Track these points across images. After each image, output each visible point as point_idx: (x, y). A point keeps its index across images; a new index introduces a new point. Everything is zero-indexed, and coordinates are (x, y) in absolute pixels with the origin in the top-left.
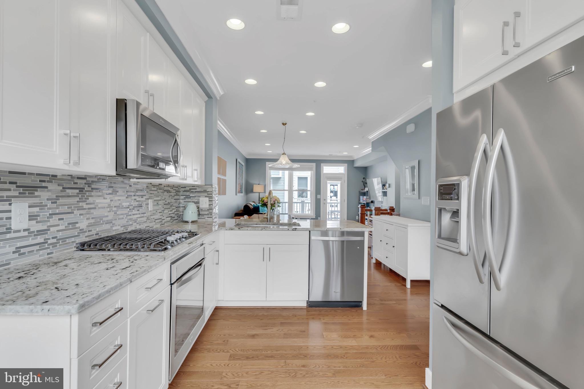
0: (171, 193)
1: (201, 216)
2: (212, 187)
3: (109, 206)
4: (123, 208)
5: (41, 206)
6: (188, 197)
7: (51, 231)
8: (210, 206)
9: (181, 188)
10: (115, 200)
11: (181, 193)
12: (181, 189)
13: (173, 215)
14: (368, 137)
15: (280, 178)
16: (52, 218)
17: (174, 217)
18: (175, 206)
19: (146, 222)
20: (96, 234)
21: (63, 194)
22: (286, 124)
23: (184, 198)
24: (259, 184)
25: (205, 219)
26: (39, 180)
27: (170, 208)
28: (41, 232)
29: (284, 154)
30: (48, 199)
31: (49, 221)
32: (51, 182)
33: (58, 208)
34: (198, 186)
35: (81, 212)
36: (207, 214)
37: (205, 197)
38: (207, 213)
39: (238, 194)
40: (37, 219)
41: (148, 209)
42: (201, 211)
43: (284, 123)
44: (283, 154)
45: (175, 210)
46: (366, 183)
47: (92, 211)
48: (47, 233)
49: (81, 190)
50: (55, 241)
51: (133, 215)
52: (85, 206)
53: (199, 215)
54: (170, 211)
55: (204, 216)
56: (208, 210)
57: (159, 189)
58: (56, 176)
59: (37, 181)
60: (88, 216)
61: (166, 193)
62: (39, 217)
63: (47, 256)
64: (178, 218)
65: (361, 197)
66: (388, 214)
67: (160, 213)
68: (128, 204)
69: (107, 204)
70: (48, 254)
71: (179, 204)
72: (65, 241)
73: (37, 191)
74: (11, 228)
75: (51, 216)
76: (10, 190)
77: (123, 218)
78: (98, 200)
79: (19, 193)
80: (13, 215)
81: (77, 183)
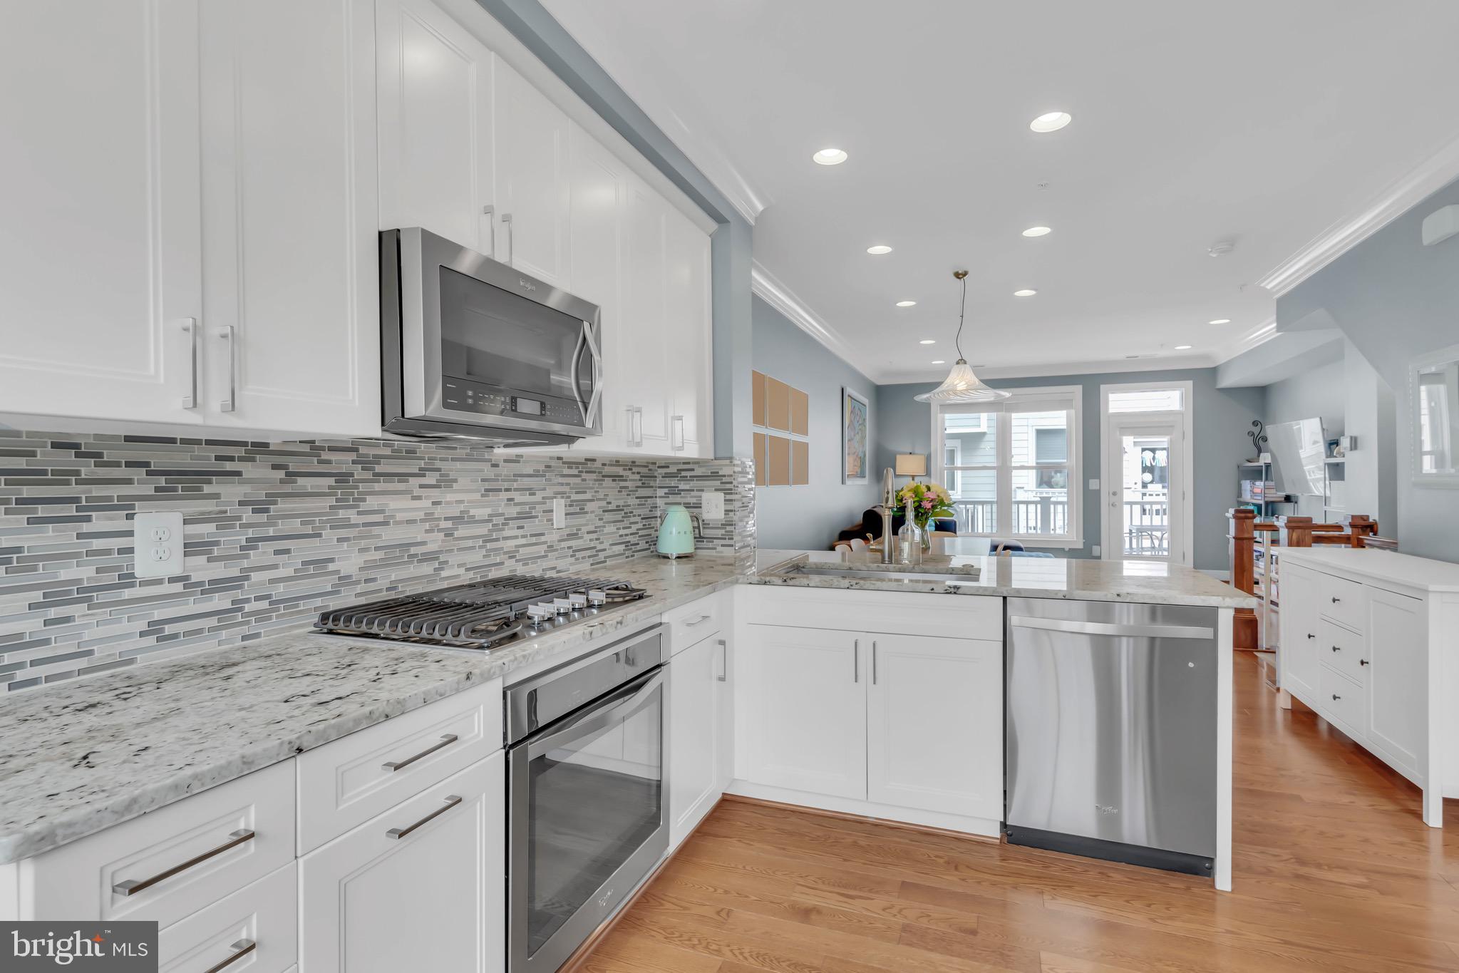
0: (626, 480)
1: (707, 542)
2: (731, 462)
3: (429, 517)
4: (473, 521)
5: (223, 521)
6: (674, 491)
7: (253, 580)
8: (728, 514)
9: (659, 467)
10: (448, 503)
11: (658, 482)
12: (656, 470)
13: (633, 539)
14: (1262, 285)
15: (984, 434)
16: (256, 548)
17: (638, 544)
18: (639, 515)
19: (546, 556)
20: (388, 589)
21: (288, 489)
22: (965, 274)
23: (665, 493)
24: (911, 453)
25: (715, 549)
26: (213, 455)
27: (623, 521)
28: (218, 585)
29: (961, 361)
30: (241, 503)
31: (247, 557)
32: (253, 460)
33: (275, 525)
34: (697, 462)
35: (343, 533)
36: (720, 536)
37: (716, 490)
38: (720, 533)
39: (849, 482)
40: (210, 552)
41: (552, 524)
42: (704, 528)
43: (960, 272)
44: (958, 363)
45: (640, 526)
46: (1265, 439)
47: (376, 530)
48: (241, 587)
49: (342, 478)
50: (264, 605)
51: (506, 538)
52: (354, 517)
53: (699, 538)
54: (624, 528)
55: (713, 542)
56: (722, 525)
57: (587, 472)
58: (266, 445)
59: (208, 458)
60: (363, 543)
61: (608, 482)
62: (215, 548)
63: (240, 644)
64: (650, 545)
65: (1246, 484)
66: (1346, 540)
67: (588, 533)
68: (489, 511)
69: (422, 513)
70: (244, 638)
71: (651, 511)
72: (297, 606)
73: (210, 482)
74: (132, 575)
75: (252, 543)
76: (129, 481)
77: (473, 548)
78: (394, 504)
79: (157, 489)
80: (137, 542)
81: (329, 462)
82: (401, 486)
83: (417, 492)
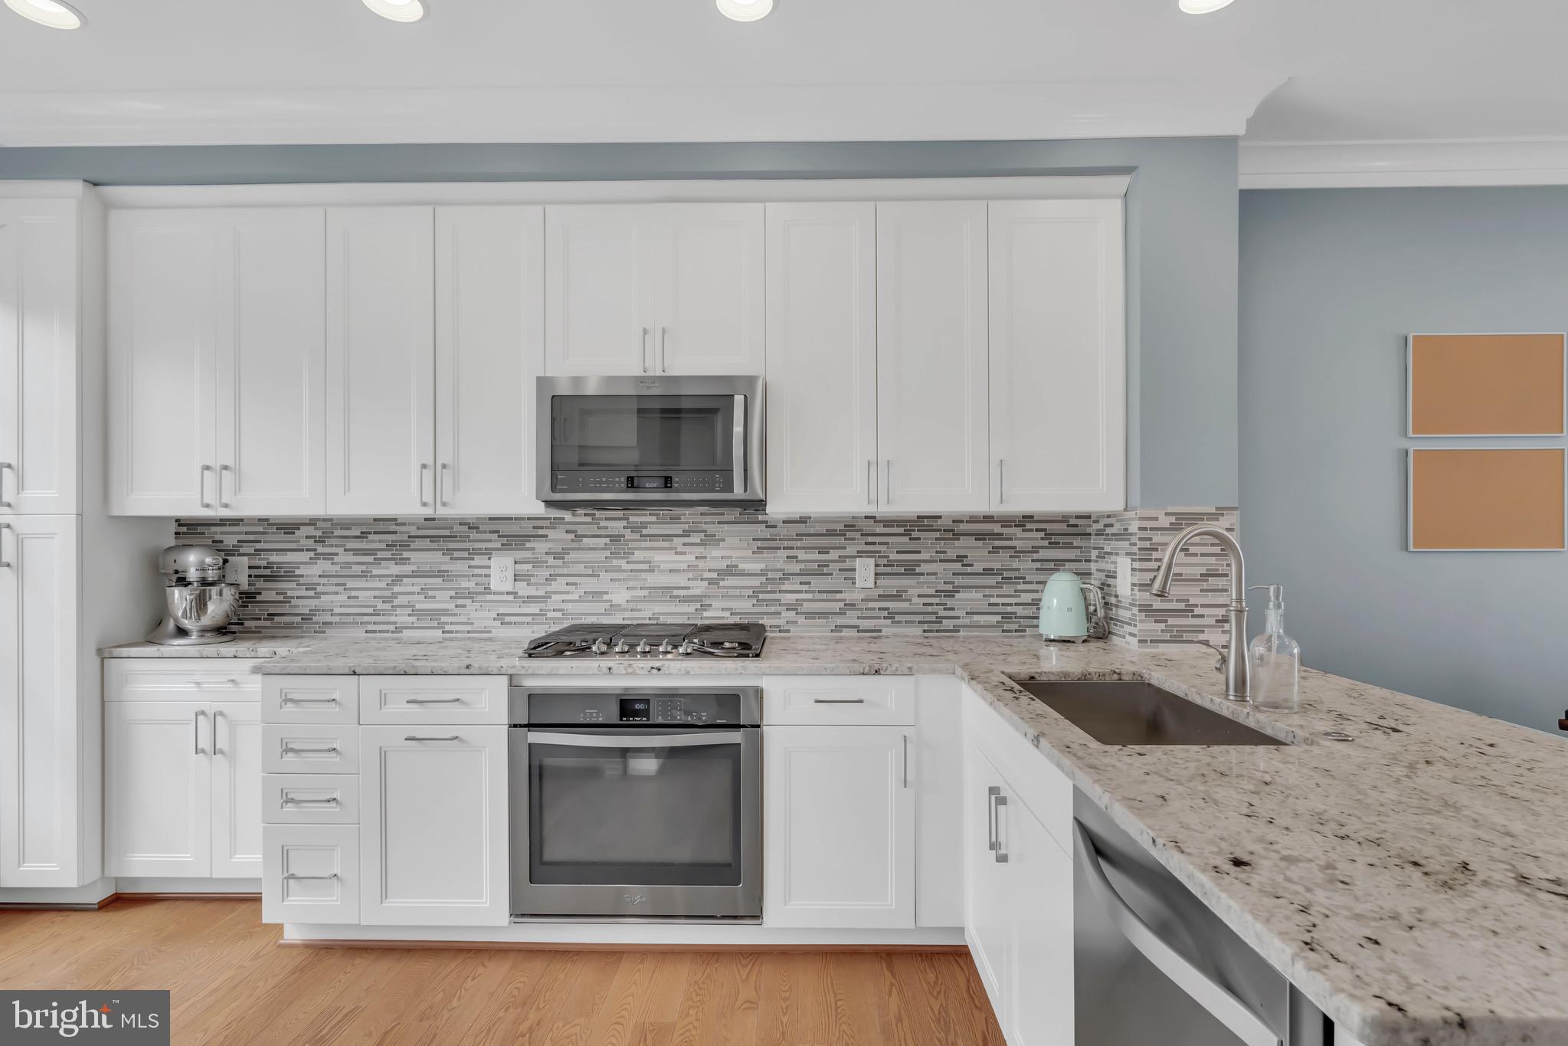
3: (691, 568)
4: (744, 574)
5: (536, 563)
6: (1101, 554)
10: (712, 558)
11: (1093, 541)
21: (576, 545)
23: (1097, 556)
28: (532, 599)
30: (546, 553)
32: (555, 528)
35: (615, 575)
36: (1128, 620)
40: (529, 580)
41: (853, 583)
47: (644, 575)
49: (615, 538)
51: (781, 592)
57: (921, 530)
60: (631, 584)
62: (532, 578)
67: (921, 596)
68: (762, 566)
69: (686, 565)
73: (530, 541)
74: (490, 589)
75: (553, 577)
76: (491, 541)
77: (743, 596)
78: (658, 557)
79: (502, 545)
80: (492, 571)
81: (607, 528)
82: (666, 544)
83: (680, 548)
